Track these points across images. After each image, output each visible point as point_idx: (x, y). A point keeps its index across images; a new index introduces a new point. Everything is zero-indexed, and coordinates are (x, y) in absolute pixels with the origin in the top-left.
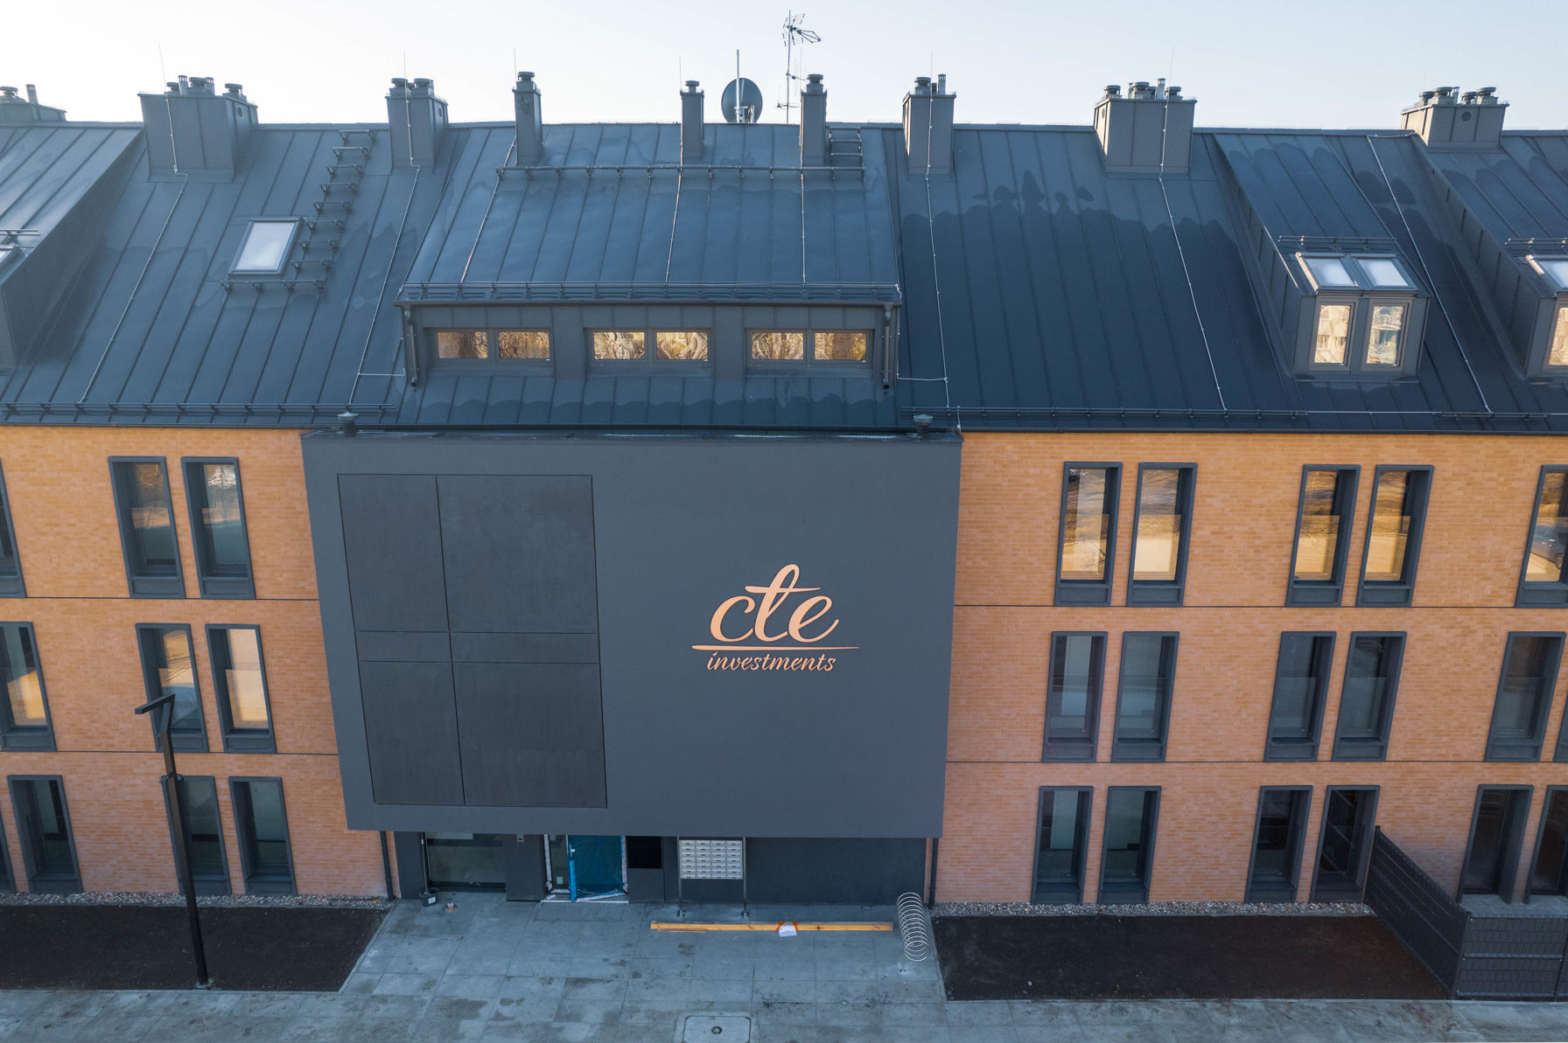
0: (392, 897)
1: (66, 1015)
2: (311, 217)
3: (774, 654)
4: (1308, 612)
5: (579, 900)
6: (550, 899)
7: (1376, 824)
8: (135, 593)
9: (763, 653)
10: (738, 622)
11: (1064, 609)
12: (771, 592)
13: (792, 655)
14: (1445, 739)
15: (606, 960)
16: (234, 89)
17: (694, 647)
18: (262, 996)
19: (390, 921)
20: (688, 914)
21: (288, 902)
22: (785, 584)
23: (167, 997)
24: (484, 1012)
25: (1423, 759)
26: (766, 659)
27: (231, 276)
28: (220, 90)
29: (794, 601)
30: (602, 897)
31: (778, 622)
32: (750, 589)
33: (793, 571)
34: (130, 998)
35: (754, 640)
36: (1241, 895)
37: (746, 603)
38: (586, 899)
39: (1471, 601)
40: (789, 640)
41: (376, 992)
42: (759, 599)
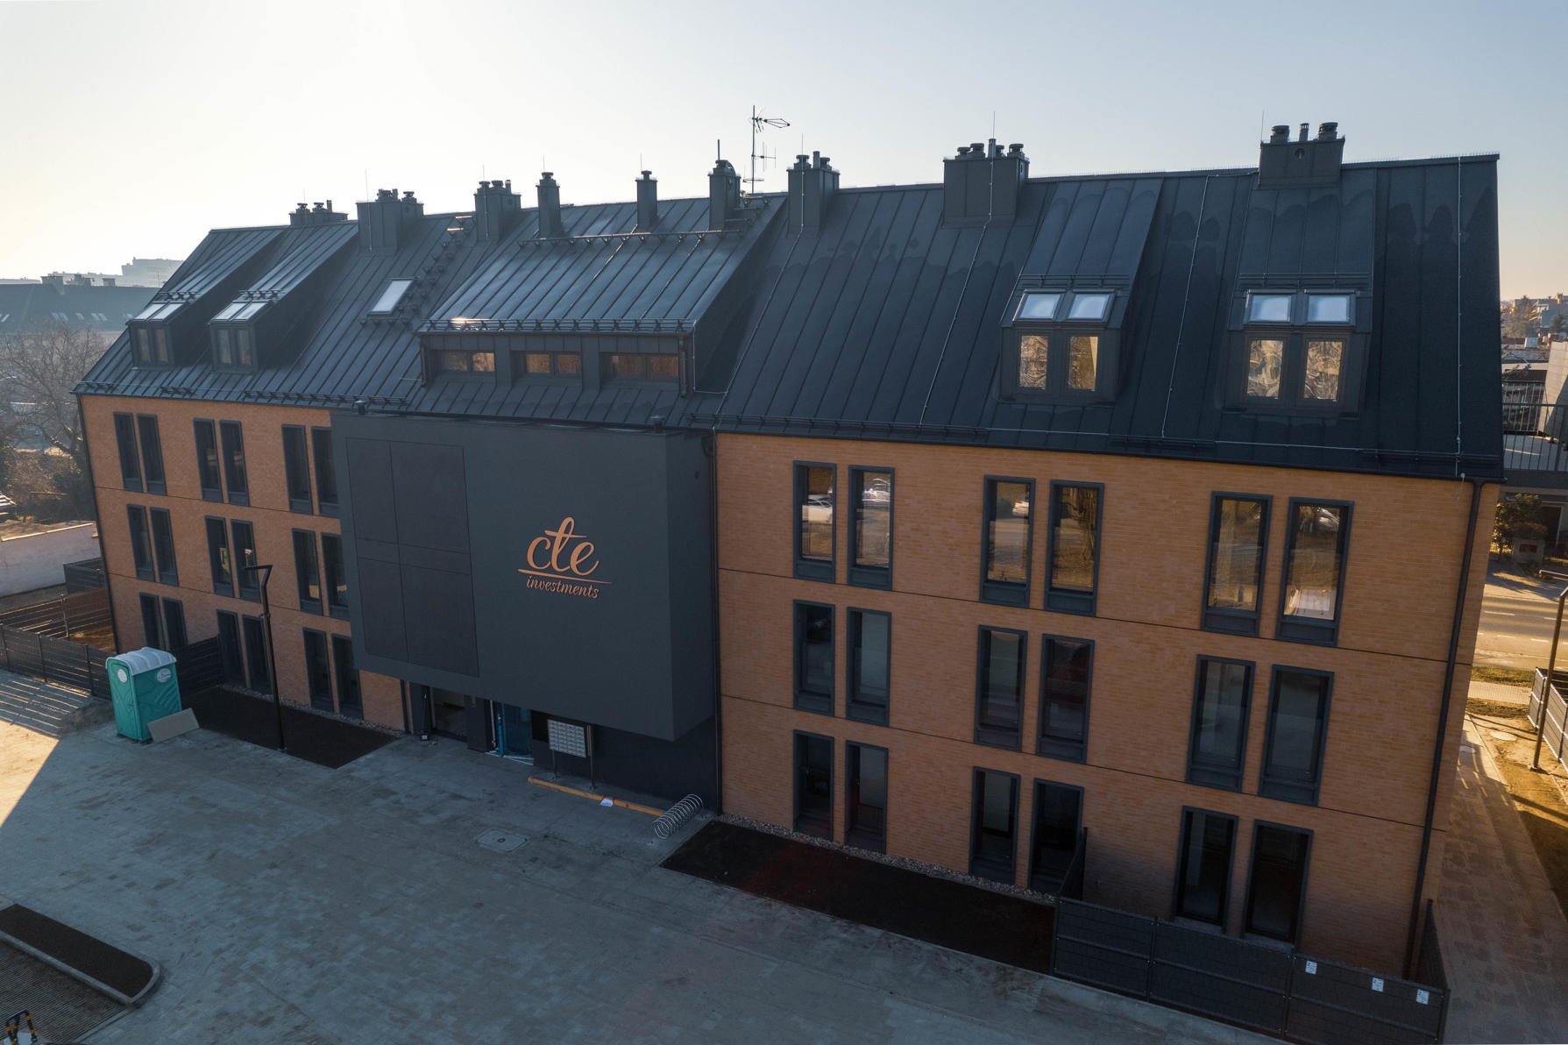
0: (407, 732)
1: (217, 746)
2: (421, 276)
3: (564, 581)
4: (1001, 610)
5: (505, 756)
6: (492, 753)
7: (1083, 826)
8: (292, 508)
9: (557, 580)
10: (542, 555)
11: (802, 582)
12: (560, 535)
13: (574, 583)
14: (1144, 753)
15: (484, 790)
16: (409, 194)
17: (520, 570)
18: (302, 761)
19: (396, 743)
20: (559, 780)
21: (355, 722)
22: (567, 531)
23: (262, 750)
24: (393, 798)
25: (1125, 769)
26: (559, 584)
27: (369, 315)
28: (401, 196)
29: (571, 544)
30: (520, 758)
31: (564, 559)
32: (548, 533)
33: (570, 523)
34: (248, 746)
35: (550, 570)
36: (965, 866)
37: (544, 543)
38: (510, 757)
39: (1155, 618)
40: (570, 573)
41: (353, 774)
42: (553, 539)
